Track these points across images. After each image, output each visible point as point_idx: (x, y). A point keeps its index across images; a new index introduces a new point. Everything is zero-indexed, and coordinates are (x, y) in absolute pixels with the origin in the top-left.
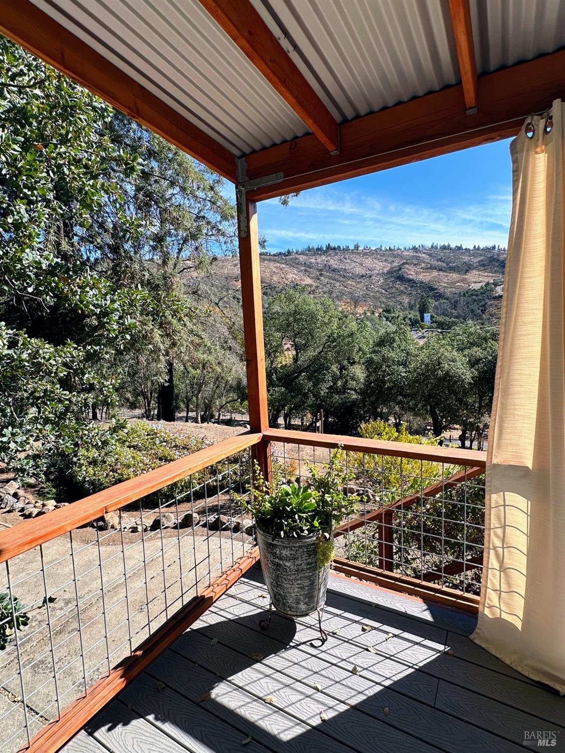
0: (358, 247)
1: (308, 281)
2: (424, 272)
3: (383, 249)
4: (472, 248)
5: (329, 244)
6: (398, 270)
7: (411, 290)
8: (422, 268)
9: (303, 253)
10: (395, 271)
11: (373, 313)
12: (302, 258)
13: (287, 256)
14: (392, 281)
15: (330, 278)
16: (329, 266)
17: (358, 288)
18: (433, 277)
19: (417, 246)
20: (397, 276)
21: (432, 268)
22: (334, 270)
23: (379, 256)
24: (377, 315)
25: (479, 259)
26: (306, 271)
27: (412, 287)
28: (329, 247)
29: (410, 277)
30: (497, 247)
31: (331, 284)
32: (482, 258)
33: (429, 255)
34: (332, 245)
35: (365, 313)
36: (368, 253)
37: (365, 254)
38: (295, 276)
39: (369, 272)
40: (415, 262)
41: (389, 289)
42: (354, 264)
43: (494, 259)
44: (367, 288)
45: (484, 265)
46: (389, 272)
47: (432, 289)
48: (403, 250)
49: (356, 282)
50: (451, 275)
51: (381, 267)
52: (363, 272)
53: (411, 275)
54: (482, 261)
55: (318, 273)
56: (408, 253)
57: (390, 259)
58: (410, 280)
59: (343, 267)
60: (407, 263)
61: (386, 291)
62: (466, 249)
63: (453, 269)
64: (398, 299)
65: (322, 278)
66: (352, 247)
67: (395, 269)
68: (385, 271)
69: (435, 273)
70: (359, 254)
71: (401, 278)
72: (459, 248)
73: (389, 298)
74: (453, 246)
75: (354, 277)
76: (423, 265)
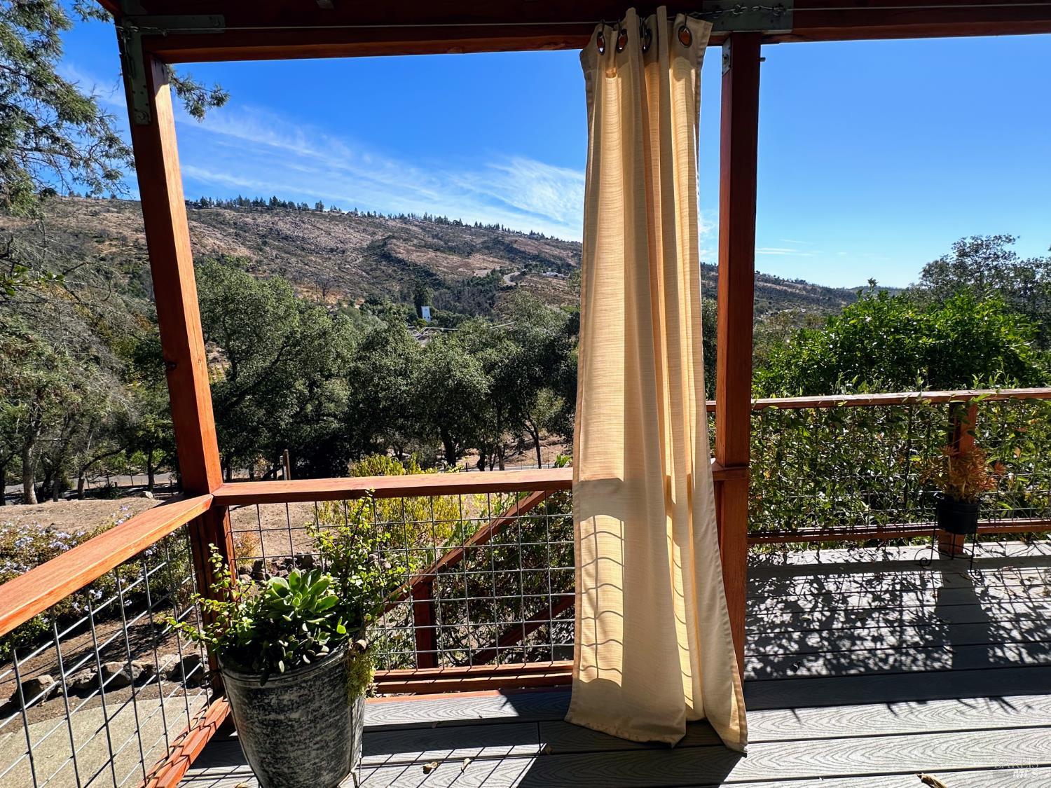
0: (322, 207)
1: (242, 251)
2: (417, 251)
3: (359, 214)
4: (473, 225)
5: (274, 198)
6: (383, 246)
7: (401, 274)
8: (414, 245)
9: (229, 206)
10: (378, 247)
11: (351, 304)
12: (229, 214)
13: (200, 208)
14: (376, 261)
15: (279, 249)
16: (277, 230)
17: (326, 267)
18: (429, 259)
19: (406, 216)
20: (381, 253)
21: (428, 246)
22: (286, 238)
23: (353, 224)
24: (357, 307)
25: (482, 240)
26: (237, 235)
27: (403, 270)
28: (274, 202)
29: (400, 256)
30: (500, 227)
31: (282, 258)
32: (486, 238)
33: (422, 228)
34: (280, 199)
35: (339, 304)
36: (336, 217)
37: (333, 218)
38: (218, 243)
39: (342, 245)
40: (405, 236)
41: (371, 270)
42: (317, 233)
43: (499, 241)
44: (339, 268)
45: (488, 248)
46: (369, 248)
47: (428, 274)
48: (387, 218)
49: (322, 258)
50: (451, 257)
51: (358, 238)
52: (332, 244)
53: (400, 253)
54: (485, 242)
55: (259, 241)
56: (394, 224)
57: (371, 229)
58: (400, 261)
59: (301, 235)
60: (393, 237)
61: (367, 273)
62: (466, 226)
63: (452, 250)
64: (385, 286)
65: (267, 249)
66: (312, 206)
67: (377, 244)
68: (365, 245)
69: (432, 254)
70: (325, 217)
71: (387, 257)
72: (458, 224)
73: (373, 284)
74: (451, 220)
75: (318, 251)
76: (415, 241)
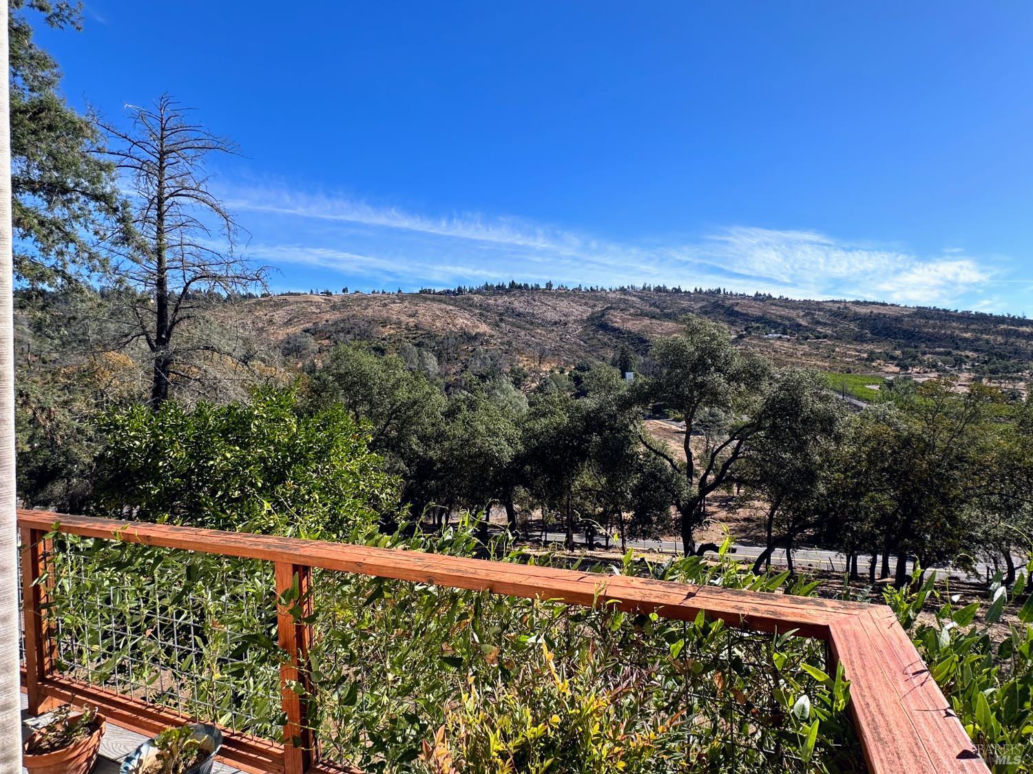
0: (551, 285)
1: (483, 328)
2: (633, 320)
3: (583, 290)
4: (692, 291)
5: (513, 282)
6: (601, 317)
7: (616, 342)
8: (630, 314)
9: (478, 292)
10: (597, 318)
11: (562, 372)
12: (477, 298)
13: (457, 294)
14: (593, 330)
15: (513, 324)
16: (512, 309)
17: (549, 338)
18: (644, 326)
19: (626, 287)
20: (599, 323)
21: (643, 314)
22: (519, 315)
23: (577, 299)
24: (567, 373)
25: (700, 305)
26: (481, 314)
27: (618, 338)
28: (513, 285)
29: (616, 325)
30: (722, 291)
31: (514, 332)
32: (705, 303)
33: (640, 298)
34: (517, 282)
35: (552, 371)
36: (563, 293)
37: (560, 295)
38: (466, 322)
39: (565, 318)
40: (622, 306)
41: (588, 339)
42: (544, 308)
43: (719, 305)
44: (561, 339)
45: (706, 313)
46: (588, 319)
47: (642, 341)
48: (608, 291)
49: (546, 331)
50: (666, 323)
51: (580, 311)
52: (557, 318)
53: (616, 322)
54: (704, 307)
55: (497, 318)
56: (614, 295)
57: (591, 302)
58: (615, 330)
59: (531, 311)
60: (611, 308)
61: (585, 342)
62: (686, 292)
63: (668, 317)
64: (600, 353)
65: (503, 325)
66: (543, 286)
67: (596, 315)
68: (585, 317)
69: (647, 321)
70: (552, 294)
71: (604, 327)
72: (677, 291)
73: (589, 352)
74: (670, 288)
75: (544, 324)
76: (632, 311)
